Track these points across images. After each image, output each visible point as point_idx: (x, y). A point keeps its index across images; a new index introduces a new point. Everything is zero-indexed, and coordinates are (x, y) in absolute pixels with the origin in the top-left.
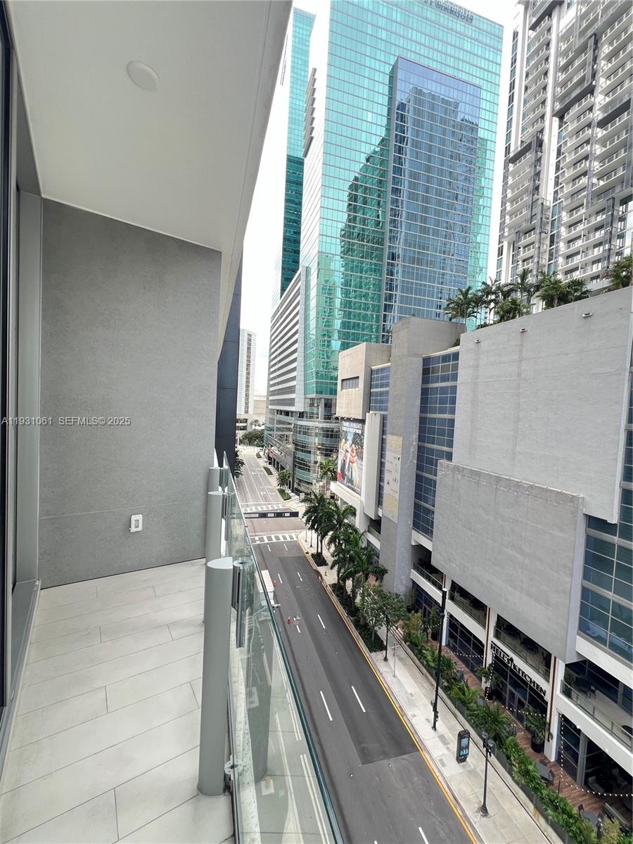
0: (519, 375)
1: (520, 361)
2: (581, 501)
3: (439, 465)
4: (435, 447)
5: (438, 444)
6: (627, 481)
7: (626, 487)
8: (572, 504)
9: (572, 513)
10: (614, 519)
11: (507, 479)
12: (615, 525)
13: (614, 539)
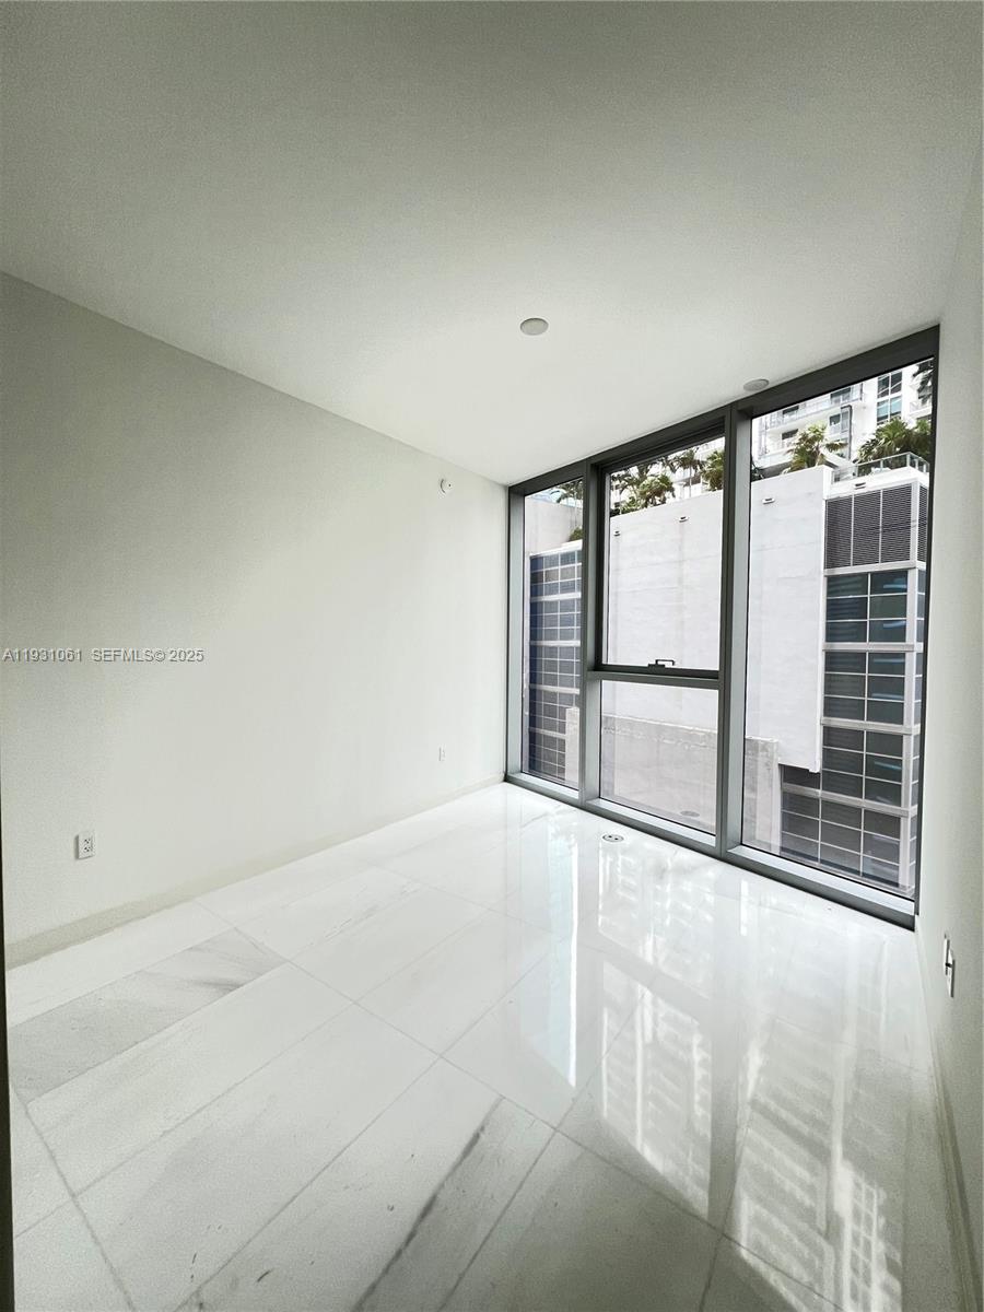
0: (680, 581)
1: (681, 562)
2: (775, 747)
3: (567, 715)
4: (558, 689)
5: (562, 685)
6: (829, 716)
7: (827, 724)
8: (765, 753)
9: (767, 765)
10: (815, 766)
11: (672, 728)
12: (818, 773)
13: (817, 793)
